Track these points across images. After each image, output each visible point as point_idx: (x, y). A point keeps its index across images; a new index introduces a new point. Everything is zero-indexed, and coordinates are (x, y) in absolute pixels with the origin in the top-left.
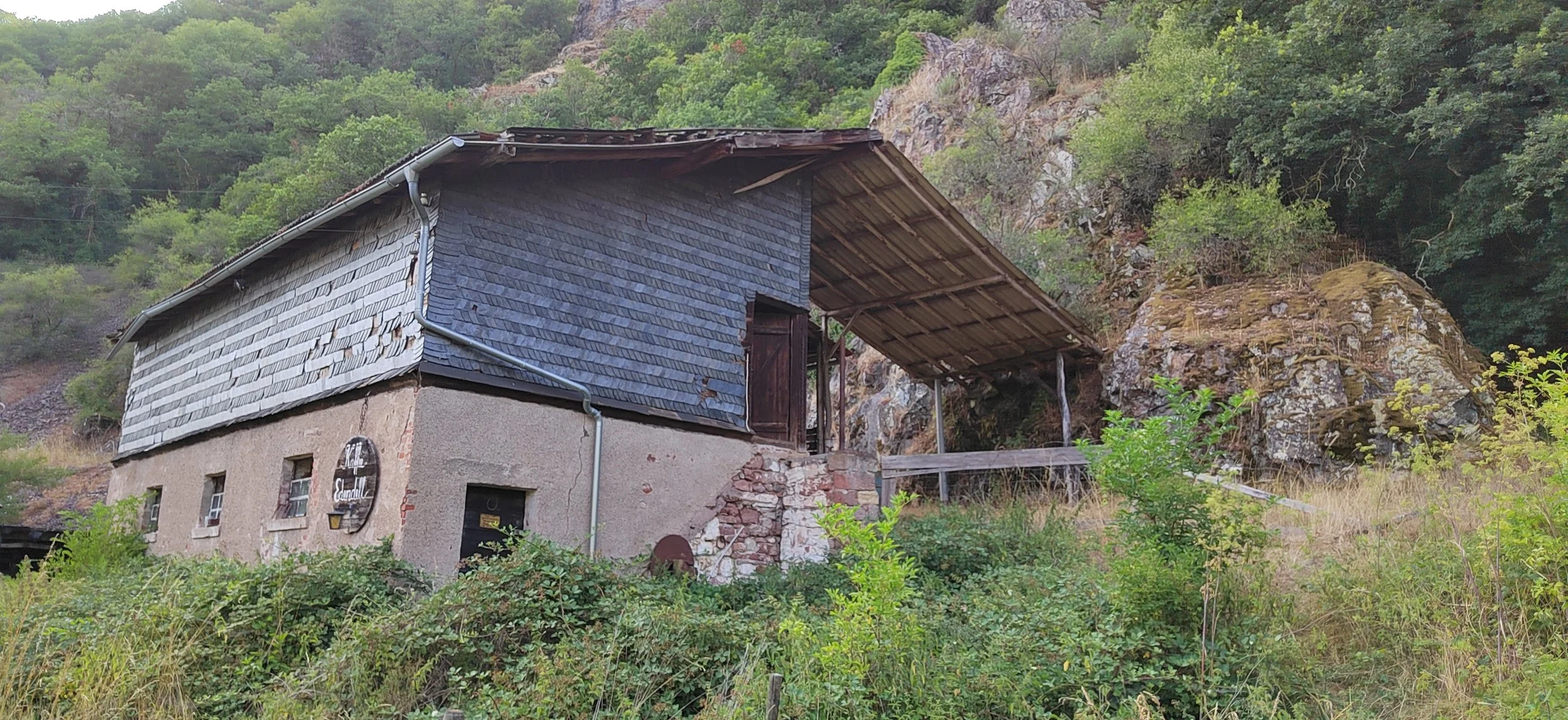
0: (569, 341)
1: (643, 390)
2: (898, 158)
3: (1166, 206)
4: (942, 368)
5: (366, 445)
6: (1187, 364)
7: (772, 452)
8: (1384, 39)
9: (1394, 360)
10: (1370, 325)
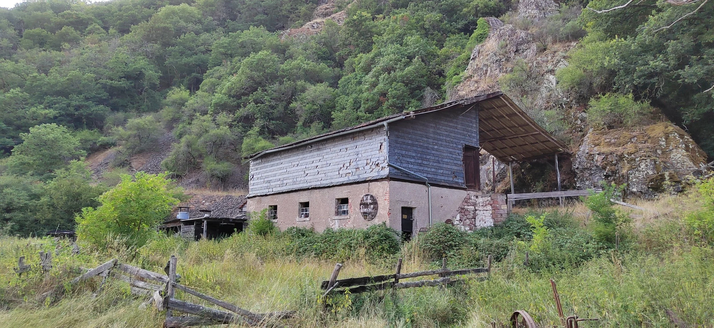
0: (420, 165)
1: (439, 177)
2: (507, 99)
3: (592, 102)
4: (512, 158)
5: (372, 196)
6: (603, 160)
7: (472, 193)
8: (670, 44)
9: (673, 158)
10: (665, 146)
